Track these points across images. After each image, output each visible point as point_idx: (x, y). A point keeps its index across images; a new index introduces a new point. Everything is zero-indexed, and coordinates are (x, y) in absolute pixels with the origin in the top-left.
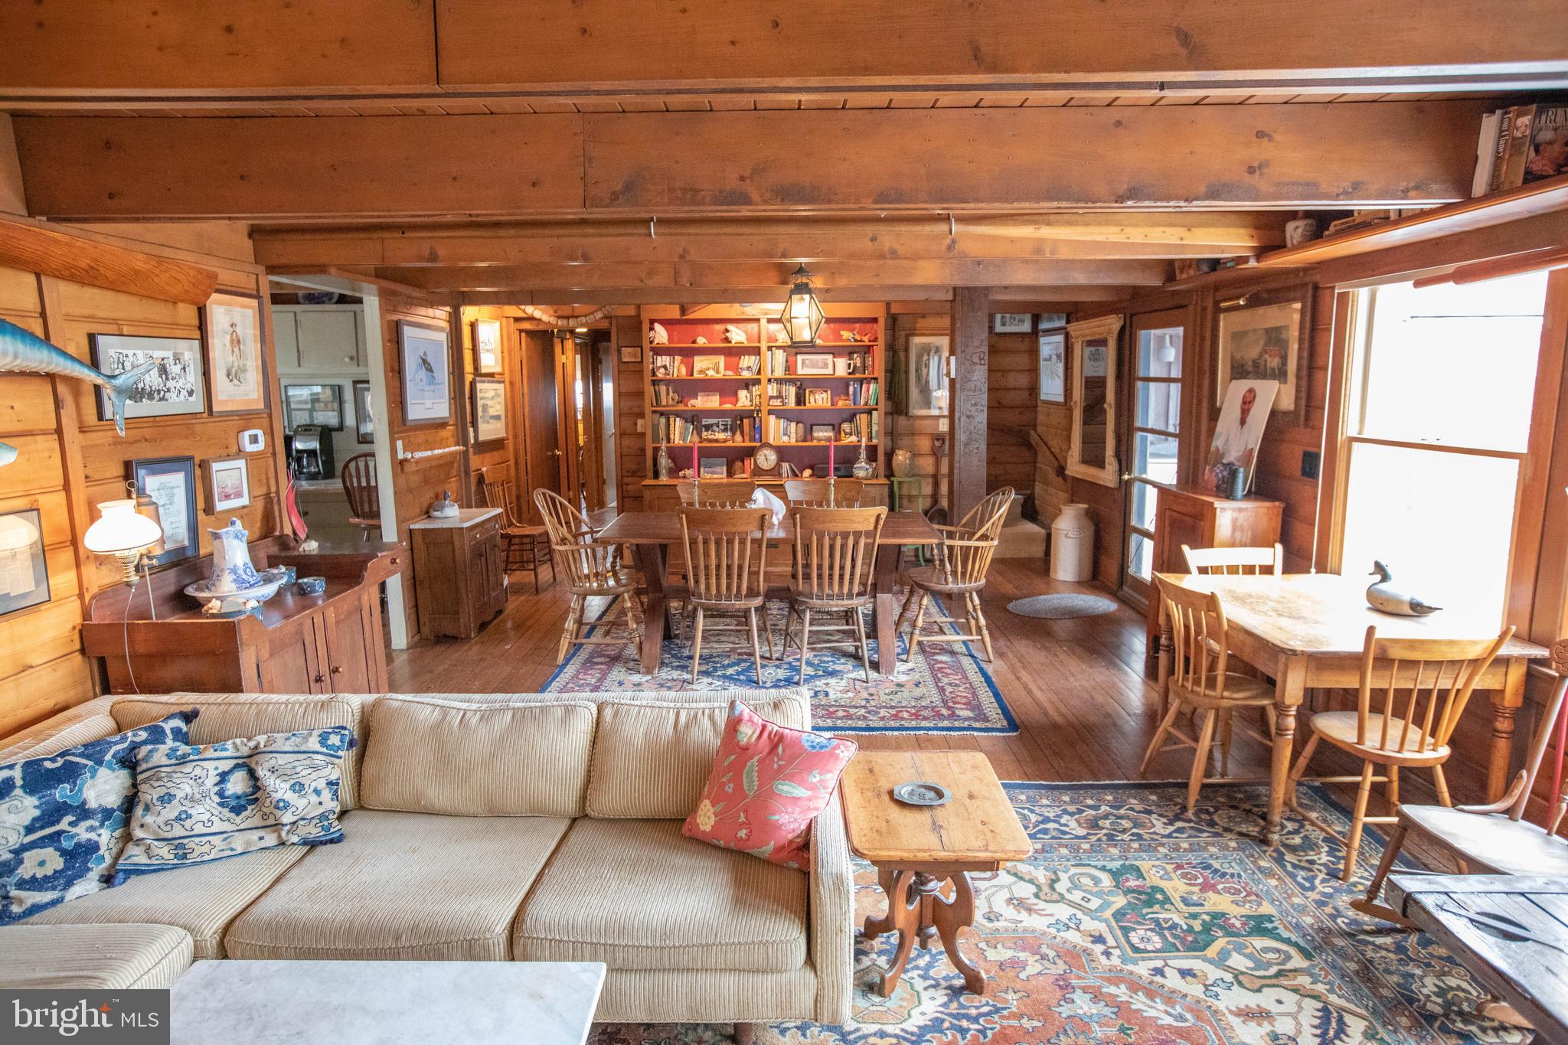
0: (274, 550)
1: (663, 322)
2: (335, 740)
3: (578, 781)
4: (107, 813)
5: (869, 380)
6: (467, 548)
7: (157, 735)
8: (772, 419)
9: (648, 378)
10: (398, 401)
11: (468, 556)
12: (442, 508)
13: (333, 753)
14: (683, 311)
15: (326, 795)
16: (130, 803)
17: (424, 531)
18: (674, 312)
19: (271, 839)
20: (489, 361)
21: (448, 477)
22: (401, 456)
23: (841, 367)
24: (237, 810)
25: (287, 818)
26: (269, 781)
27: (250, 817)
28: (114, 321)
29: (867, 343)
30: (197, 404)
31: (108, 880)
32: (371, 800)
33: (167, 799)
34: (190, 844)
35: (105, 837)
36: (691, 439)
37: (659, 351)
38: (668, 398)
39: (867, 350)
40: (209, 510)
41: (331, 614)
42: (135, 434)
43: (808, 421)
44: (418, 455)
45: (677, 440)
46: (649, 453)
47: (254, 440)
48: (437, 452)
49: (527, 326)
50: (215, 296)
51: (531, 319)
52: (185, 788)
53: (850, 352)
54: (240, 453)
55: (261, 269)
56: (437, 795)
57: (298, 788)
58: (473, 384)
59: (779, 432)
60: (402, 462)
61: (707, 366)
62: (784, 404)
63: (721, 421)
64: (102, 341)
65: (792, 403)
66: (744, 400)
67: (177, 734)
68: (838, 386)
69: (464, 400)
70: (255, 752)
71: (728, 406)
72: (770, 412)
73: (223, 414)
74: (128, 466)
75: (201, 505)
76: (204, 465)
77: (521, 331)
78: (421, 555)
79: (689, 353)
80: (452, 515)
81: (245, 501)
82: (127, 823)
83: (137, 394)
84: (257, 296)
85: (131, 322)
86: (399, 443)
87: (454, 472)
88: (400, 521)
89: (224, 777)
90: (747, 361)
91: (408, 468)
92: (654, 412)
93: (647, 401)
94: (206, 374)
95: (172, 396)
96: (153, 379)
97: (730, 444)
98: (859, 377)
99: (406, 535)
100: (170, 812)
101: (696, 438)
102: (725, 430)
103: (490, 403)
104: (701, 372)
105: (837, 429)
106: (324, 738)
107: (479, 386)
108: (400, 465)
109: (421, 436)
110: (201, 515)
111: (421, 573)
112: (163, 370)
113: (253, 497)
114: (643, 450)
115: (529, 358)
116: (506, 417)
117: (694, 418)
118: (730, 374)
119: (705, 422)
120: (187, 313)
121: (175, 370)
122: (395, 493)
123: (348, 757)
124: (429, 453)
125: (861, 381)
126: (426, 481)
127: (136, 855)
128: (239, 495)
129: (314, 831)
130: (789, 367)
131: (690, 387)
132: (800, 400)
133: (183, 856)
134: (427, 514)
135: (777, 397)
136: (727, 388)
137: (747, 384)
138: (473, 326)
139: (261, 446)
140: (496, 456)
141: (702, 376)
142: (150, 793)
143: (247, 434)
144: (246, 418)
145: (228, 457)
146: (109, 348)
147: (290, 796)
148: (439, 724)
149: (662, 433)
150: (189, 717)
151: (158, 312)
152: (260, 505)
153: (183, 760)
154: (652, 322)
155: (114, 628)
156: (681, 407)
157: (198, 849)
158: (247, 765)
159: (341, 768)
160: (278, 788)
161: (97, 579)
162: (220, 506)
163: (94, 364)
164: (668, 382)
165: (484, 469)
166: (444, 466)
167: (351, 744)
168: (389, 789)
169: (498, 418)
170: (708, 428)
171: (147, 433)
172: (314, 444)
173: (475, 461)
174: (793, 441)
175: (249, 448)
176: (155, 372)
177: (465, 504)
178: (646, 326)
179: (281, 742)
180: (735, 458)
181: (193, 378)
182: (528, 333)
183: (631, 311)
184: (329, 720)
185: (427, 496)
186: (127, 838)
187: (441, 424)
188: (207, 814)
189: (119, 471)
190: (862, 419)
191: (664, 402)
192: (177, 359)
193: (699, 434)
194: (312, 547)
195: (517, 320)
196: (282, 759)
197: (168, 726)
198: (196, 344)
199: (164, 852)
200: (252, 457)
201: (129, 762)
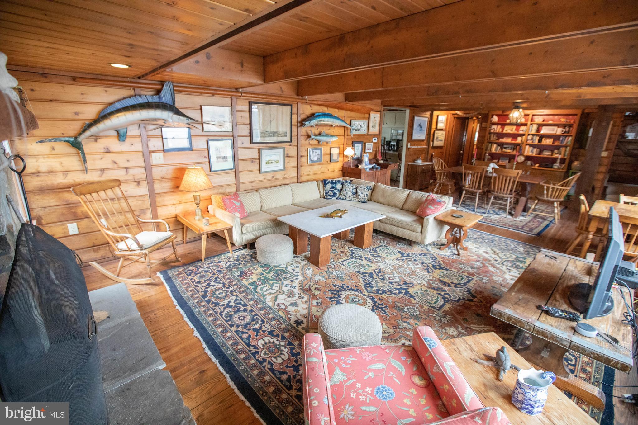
0: (375, 161)
1: (497, 115)
2: (369, 188)
3: (403, 203)
4: (339, 190)
5: (569, 136)
6: (420, 170)
7: (346, 182)
8: (527, 147)
9: (487, 132)
10: (410, 134)
11: (420, 172)
12: (417, 160)
13: (368, 190)
14: (503, 112)
15: (366, 196)
16: (341, 190)
17: (411, 165)
18: (500, 112)
19: (357, 200)
20: (441, 125)
21: (422, 154)
22: (409, 147)
23: (559, 131)
24: (354, 194)
25: (359, 197)
26: (358, 191)
27: (355, 196)
28: (355, 117)
29: (572, 123)
30: (366, 132)
31: (337, 198)
32: (372, 199)
33: (345, 190)
34: (347, 197)
35: (338, 193)
36: (499, 151)
37: (494, 124)
38: (493, 138)
39: (570, 126)
40: (365, 152)
41: (379, 173)
42: (355, 137)
43: (541, 148)
44: (413, 147)
45: (493, 151)
46: (483, 153)
47: (375, 140)
48: (419, 147)
49: (456, 116)
50: (371, 112)
51: (456, 114)
52: (348, 189)
53: (564, 126)
54: (372, 142)
55: (382, 106)
56: (381, 200)
57: (362, 193)
58: (434, 131)
59: (529, 151)
60: (409, 148)
61: (508, 129)
62: (533, 142)
63: (510, 146)
64: (352, 121)
65: (536, 142)
66: (519, 140)
67: (349, 183)
68: (556, 137)
69: (430, 135)
70: (358, 187)
71: (513, 142)
72: (527, 145)
73: (370, 134)
74: (353, 142)
75: (363, 150)
76: (365, 143)
77: (455, 117)
78: (410, 170)
79: (503, 125)
80: (420, 162)
81: (371, 151)
82: (340, 192)
83: (356, 130)
84: (380, 112)
85: (358, 117)
86: (409, 144)
87: (424, 153)
88: (406, 162)
89: (353, 189)
90: (523, 128)
91: (410, 150)
92: (488, 142)
93: (486, 138)
94: (368, 127)
95: (362, 131)
96: (359, 127)
97: (511, 153)
98: (566, 135)
99: (407, 166)
100: (345, 192)
101: (500, 151)
102: (511, 149)
103: (439, 136)
104: (506, 131)
105: (552, 152)
106: (367, 187)
107: (436, 132)
108: (408, 149)
109: (416, 143)
110: (363, 152)
111: (409, 174)
112: (361, 126)
113: (373, 151)
114: (482, 153)
115: (456, 125)
116: (445, 140)
117: (502, 145)
118: (516, 132)
119: (505, 146)
120: (367, 116)
121: (363, 126)
122: (406, 155)
123: (370, 191)
124: (416, 147)
125: (566, 136)
126: (415, 154)
127: (341, 197)
128: (370, 150)
129: (363, 201)
130: (538, 130)
131: (501, 135)
132: (540, 141)
133: (345, 199)
134: (414, 161)
135: (531, 140)
136: (514, 136)
137: (522, 135)
138: (438, 116)
139: (376, 141)
140: (439, 150)
141: (506, 132)
142: (344, 189)
143: (374, 138)
144: (374, 135)
145: (370, 142)
146: (353, 122)
147: (361, 194)
148: (384, 189)
149: (489, 148)
150: (351, 181)
151: (362, 115)
152: (374, 152)
153: (348, 186)
154: (493, 115)
155: (346, 167)
156: (497, 141)
157: (348, 198)
158: (356, 188)
159: (369, 192)
160: (359, 193)
161: (346, 160)
162: (367, 151)
163: (350, 125)
164: (494, 133)
165: (434, 153)
166: (422, 151)
167: (371, 189)
168: (375, 198)
169: (441, 140)
170: (505, 148)
171: (357, 137)
172: (395, 143)
173: (431, 151)
174: (534, 155)
175: (374, 141)
176: (359, 126)
177: (424, 160)
178: (490, 116)
179: (361, 186)
180: (511, 158)
181: (366, 127)
182: (457, 118)
183: (487, 112)
184: (369, 185)
185: (415, 157)
186: (340, 194)
187: (423, 141)
188: (350, 194)
189: (351, 143)
190: (563, 149)
191: (492, 139)
192: (364, 124)
193: (502, 150)
194: (382, 162)
195: (453, 114)
196: (361, 189)
197: (348, 181)
198: (367, 121)
199: (344, 197)
200: (374, 143)
201: (342, 184)
